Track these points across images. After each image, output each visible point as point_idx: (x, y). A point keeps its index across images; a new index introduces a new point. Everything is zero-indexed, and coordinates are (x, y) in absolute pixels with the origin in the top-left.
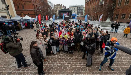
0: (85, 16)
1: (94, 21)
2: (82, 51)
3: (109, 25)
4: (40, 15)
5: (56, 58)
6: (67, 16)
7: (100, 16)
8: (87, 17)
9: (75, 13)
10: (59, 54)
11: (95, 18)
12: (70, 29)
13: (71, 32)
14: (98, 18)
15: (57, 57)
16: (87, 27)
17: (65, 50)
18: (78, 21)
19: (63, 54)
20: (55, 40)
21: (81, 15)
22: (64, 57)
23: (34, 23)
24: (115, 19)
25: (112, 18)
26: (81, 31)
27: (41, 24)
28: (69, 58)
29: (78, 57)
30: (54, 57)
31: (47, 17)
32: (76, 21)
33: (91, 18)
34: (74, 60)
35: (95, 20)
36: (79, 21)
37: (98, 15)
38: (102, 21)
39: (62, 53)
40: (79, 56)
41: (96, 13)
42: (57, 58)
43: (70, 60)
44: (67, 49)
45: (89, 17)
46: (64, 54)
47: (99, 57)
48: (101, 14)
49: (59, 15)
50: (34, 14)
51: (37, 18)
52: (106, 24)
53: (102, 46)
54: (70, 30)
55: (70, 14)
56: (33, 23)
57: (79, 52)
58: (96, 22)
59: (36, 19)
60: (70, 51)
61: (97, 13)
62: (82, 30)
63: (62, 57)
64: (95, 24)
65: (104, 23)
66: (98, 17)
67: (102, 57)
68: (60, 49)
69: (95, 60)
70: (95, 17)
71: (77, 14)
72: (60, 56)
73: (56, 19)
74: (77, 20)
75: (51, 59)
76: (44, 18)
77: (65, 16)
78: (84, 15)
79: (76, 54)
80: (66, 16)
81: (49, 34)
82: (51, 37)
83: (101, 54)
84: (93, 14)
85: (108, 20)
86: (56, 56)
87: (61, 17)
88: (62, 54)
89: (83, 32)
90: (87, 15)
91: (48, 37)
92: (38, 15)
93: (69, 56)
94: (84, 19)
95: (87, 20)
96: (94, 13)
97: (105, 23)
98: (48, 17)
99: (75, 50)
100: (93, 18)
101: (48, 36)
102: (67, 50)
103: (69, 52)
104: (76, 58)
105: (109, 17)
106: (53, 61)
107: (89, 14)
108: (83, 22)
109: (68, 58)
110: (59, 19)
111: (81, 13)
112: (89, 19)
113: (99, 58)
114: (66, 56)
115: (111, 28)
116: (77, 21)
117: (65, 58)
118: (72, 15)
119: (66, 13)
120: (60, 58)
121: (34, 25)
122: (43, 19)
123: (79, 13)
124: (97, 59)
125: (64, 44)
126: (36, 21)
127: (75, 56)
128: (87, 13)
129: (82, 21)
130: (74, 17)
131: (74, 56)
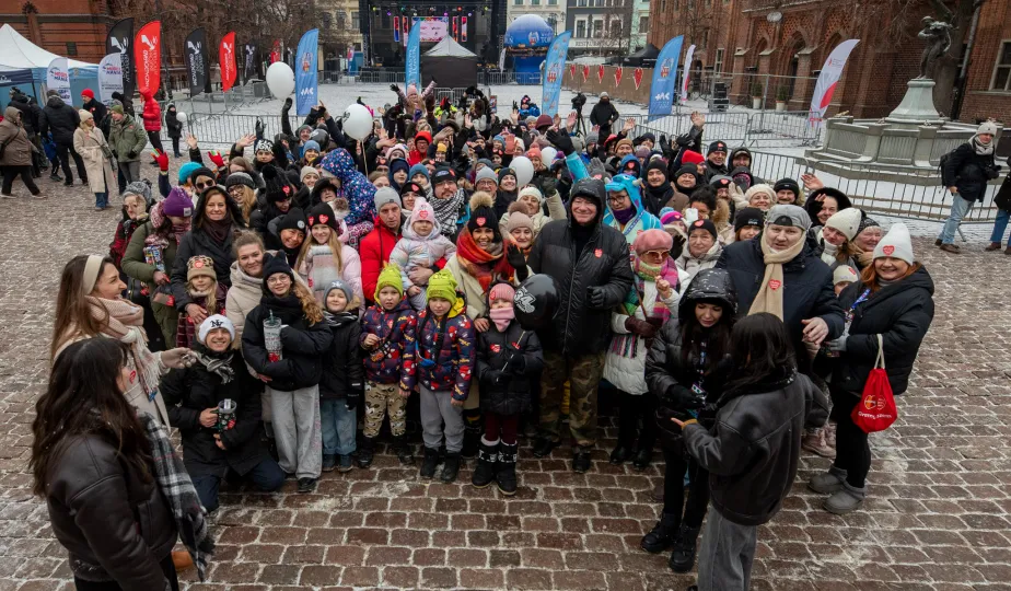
0: (654, 51)
1: (754, 113)
2: (617, 460)
3: (923, 164)
4: (156, 26)
5: (318, 535)
6: (450, 48)
7: (817, 62)
8: (681, 66)
9: (539, 20)
10: (357, 489)
11: (765, 75)
12: (488, 198)
13: (498, 238)
14: (802, 77)
15: (335, 521)
16: (687, 180)
17: (431, 442)
18: (578, 103)
19: (404, 486)
20: (319, 327)
21: (608, 44)
22: (418, 520)
23: (84, 114)
24: (991, 90)
25: (960, 83)
26: (614, 224)
27: (164, 132)
28: (476, 539)
29: (576, 525)
30: (302, 519)
31: (227, 47)
32: (551, 100)
33: (717, 76)
34: (534, 556)
35: (770, 105)
36: (587, 110)
37: (800, 45)
38: (842, 116)
39: (398, 475)
40: (589, 510)
41: (775, 17)
42: (332, 536)
43: (480, 558)
44: (454, 426)
45: (697, 64)
46: (418, 491)
47: (812, 532)
48: (836, 40)
49: (364, 30)
50: (95, 19)
51: (115, 60)
52: (887, 146)
53: (857, 403)
54: (482, 209)
55: (483, 23)
56: (75, 121)
57: (587, 466)
58: (775, 118)
59: (108, 74)
60: (489, 451)
61: (783, 21)
62: (625, 216)
63: (398, 519)
64: (763, 142)
65: (872, 143)
66: (804, 65)
67: (854, 534)
68: (372, 430)
69: (776, 565)
70: (764, 64)
71: (561, 28)
72: (364, 504)
73: (330, 72)
74: (566, 98)
75: (270, 535)
76: (195, 65)
77: (426, 46)
78: (643, 41)
79: (551, 494)
80: (438, 52)
81: (250, 249)
82: (265, 287)
83: (842, 501)
84: (745, 29)
85: (917, 106)
86: (325, 504)
87: (385, 61)
88: (393, 490)
89: (643, 231)
90: (677, 42)
91: (233, 293)
92: (130, 31)
93: (477, 506)
94: (648, 90)
95: (675, 99)
96: (760, 21)
97: (881, 134)
98: (239, 57)
99: (542, 447)
100: (737, 73)
101: (236, 274)
102: (453, 445)
103: (470, 467)
104: (557, 542)
105: (924, 70)
106: (292, 572)
107: (699, 34)
108: (630, 116)
109: (458, 539)
110: (368, 76)
111: (608, 12)
112: (697, 85)
113: (818, 551)
114: (441, 506)
115: (945, 197)
116: (564, 110)
117: (423, 538)
118: (507, 39)
119: (437, 15)
120: (366, 536)
121: (88, 142)
122: (186, 79)
123: (591, 11)
124: (799, 552)
125: (416, 377)
126: (105, 97)
127: (544, 508)
128: (677, 15)
129: (621, 109)
130: (527, 62)
131: (531, 509)
